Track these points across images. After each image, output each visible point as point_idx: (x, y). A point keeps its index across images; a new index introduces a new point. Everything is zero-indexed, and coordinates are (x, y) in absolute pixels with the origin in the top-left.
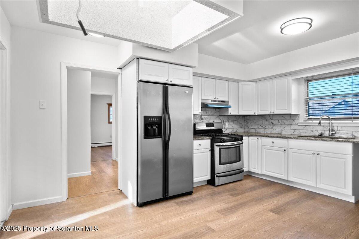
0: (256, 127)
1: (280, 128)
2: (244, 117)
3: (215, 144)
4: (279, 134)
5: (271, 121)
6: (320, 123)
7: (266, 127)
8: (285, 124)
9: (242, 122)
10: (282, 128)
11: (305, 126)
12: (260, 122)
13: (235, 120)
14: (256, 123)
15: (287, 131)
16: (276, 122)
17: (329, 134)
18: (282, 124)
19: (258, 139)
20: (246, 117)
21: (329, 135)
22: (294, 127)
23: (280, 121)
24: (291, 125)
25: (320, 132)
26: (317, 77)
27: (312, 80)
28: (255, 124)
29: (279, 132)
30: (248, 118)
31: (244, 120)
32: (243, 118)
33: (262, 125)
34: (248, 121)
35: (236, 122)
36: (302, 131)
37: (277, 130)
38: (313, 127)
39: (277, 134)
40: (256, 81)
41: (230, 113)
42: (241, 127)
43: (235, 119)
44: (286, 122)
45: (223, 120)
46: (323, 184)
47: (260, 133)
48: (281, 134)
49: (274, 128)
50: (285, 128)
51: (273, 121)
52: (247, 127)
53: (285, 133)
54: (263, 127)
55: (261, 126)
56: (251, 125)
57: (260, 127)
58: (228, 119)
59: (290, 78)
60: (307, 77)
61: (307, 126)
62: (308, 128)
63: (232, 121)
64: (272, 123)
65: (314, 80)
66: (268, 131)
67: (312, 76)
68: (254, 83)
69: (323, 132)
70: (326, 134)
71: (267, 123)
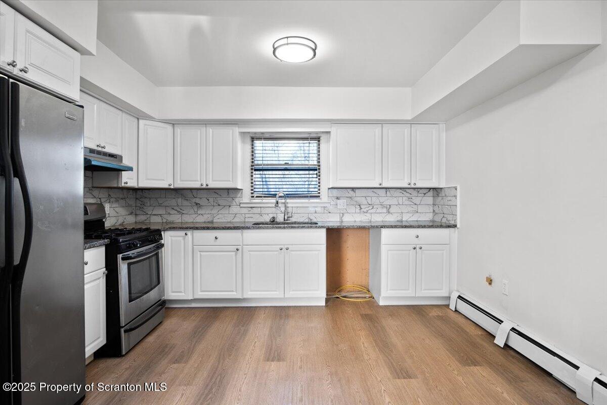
0: (161, 211)
1: (210, 212)
2: (136, 192)
3: (120, 256)
4: (208, 222)
5: (194, 200)
6: (277, 203)
7: (184, 212)
8: (219, 205)
9: (132, 202)
10: (215, 211)
11: (251, 207)
12: (173, 202)
13: (122, 199)
14: (165, 204)
15: (222, 217)
16: (203, 202)
17: (285, 218)
18: (214, 206)
19: (186, 234)
20: (139, 193)
21: (284, 220)
22: (234, 209)
23: (211, 200)
24: (230, 206)
25: (271, 216)
26: (267, 136)
27: (261, 139)
28: (160, 205)
29: (210, 219)
30: (146, 194)
31: (137, 199)
32: (134, 194)
33: (175, 208)
34: (146, 200)
35: (123, 202)
36: (247, 216)
37: (206, 216)
38: (262, 209)
39: (205, 222)
40: (174, 123)
41: (126, 183)
42: (131, 213)
43: (121, 196)
44: (221, 202)
45: (100, 198)
46: (293, 290)
47: (173, 223)
48: (212, 222)
49: (199, 212)
50: (219, 213)
51: (198, 201)
52: (141, 213)
53: (218, 221)
54: (178, 212)
55: (173, 209)
56: (152, 208)
57: (173, 212)
58: (109, 195)
59: (237, 130)
60: (255, 133)
61: (254, 207)
62: (255, 210)
63: (117, 201)
64: (197, 204)
65: (264, 138)
66: (188, 219)
67: (263, 133)
68: (169, 128)
69: (275, 216)
70: (280, 218)
71: (186, 203)
